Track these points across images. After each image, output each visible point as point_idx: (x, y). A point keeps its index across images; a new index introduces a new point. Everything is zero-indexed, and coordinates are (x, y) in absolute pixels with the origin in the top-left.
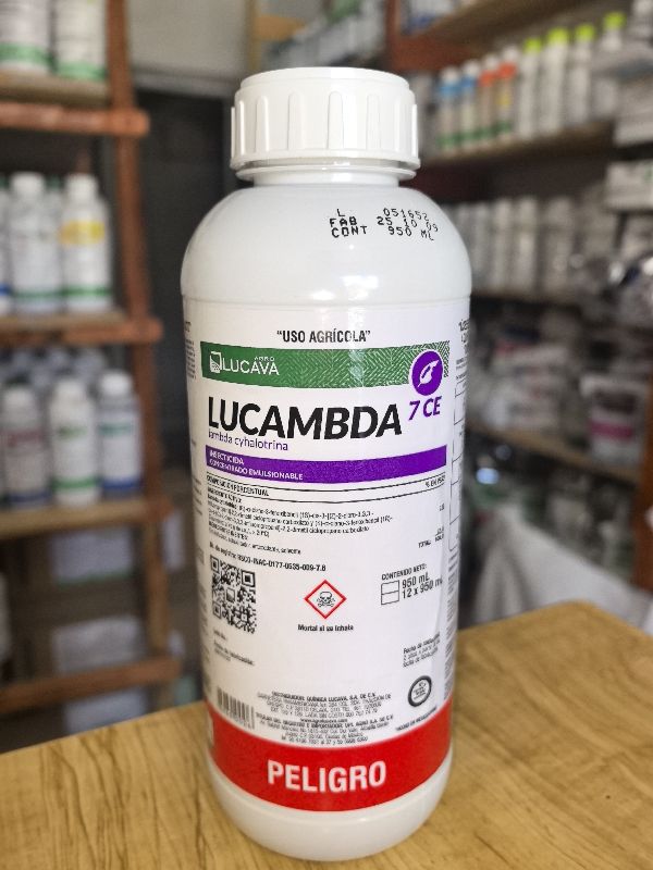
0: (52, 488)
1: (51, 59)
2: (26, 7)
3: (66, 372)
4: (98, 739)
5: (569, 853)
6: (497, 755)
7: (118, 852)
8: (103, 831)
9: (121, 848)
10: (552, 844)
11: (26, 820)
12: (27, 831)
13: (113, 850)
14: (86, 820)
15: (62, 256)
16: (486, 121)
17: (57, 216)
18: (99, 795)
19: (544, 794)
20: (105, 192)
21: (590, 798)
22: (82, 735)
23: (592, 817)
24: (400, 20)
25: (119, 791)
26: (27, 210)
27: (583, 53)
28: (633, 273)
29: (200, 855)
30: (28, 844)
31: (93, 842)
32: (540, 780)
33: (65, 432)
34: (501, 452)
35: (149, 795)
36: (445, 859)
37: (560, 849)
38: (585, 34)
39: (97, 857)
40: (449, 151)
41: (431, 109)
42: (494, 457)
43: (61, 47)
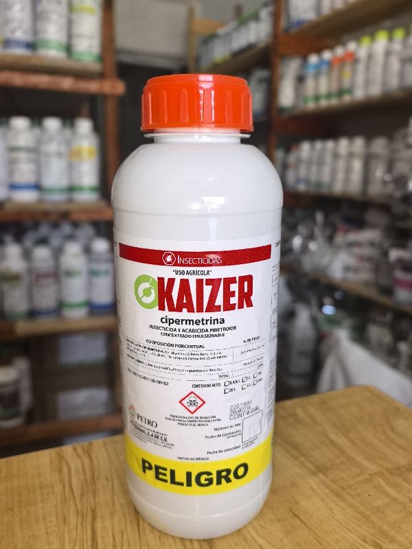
0: (60, 306)
1: (69, 49)
2: (54, 17)
3: (71, 237)
4: (83, 448)
5: (343, 523)
6: (308, 469)
7: (91, 507)
8: (83, 496)
9: (93, 506)
10: (333, 518)
11: (42, 488)
12: (42, 495)
13: (89, 506)
14: (75, 490)
15: (71, 167)
16: (334, 87)
17: (68, 143)
18: (82, 477)
19: (332, 491)
20: (98, 128)
21: (359, 495)
22: (74, 445)
23: (359, 506)
24: (283, 23)
25: (93, 475)
26: (51, 139)
27: (397, 46)
30: (42, 501)
31: (78, 501)
32: (331, 483)
33: (69, 274)
34: (338, 295)
35: (110, 478)
36: (272, 522)
37: (337, 521)
38: (399, 34)
39: (79, 510)
40: (311, 106)
41: (300, 79)
42: (334, 299)
43: (75, 41)
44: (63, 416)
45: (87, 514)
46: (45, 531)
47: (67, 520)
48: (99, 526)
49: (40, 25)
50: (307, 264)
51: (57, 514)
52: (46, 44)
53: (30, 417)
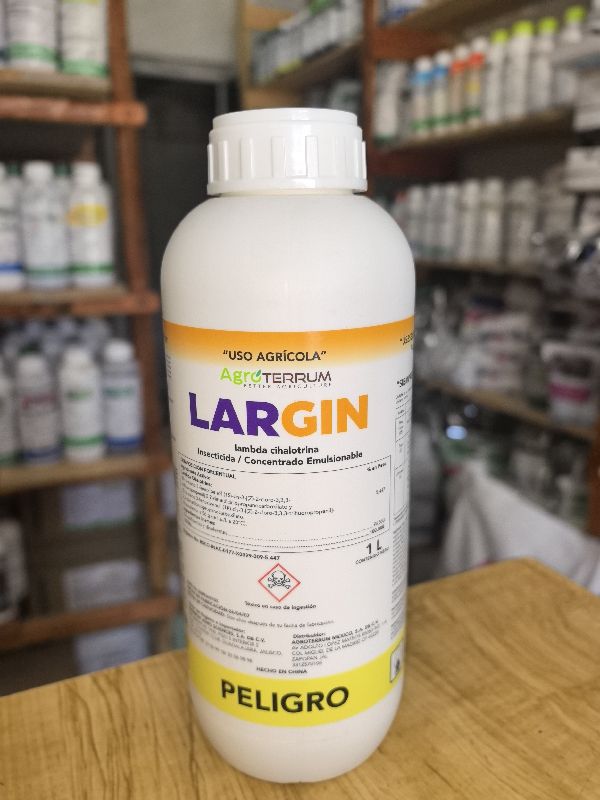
0: (62, 445)
1: (58, 57)
2: (35, 9)
3: (74, 341)
4: (107, 677)
5: (505, 779)
6: (448, 695)
7: (124, 774)
8: (111, 756)
9: (127, 771)
10: (490, 771)
11: (47, 747)
12: (49, 757)
13: (121, 773)
14: (97, 747)
15: (69, 236)
16: (456, 107)
17: (64, 200)
18: (108, 725)
19: (485, 728)
20: (108, 176)
21: (524, 732)
22: (93, 673)
23: (525, 748)
24: (378, 12)
25: (125, 722)
26: (37, 196)
27: (546, 44)
28: (587, 250)
29: (194, 778)
30: (49, 767)
31: (103, 765)
32: (483, 716)
33: (73, 395)
34: (469, 411)
35: (150, 725)
36: (399, 783)
37: (496, 776)
38: (548, 26)
39: (107, 779)
40: (422, 134)
41: (406, 95)
42: (463, 415)
43: (67, 46)
44: (73, 604)
45: (118, 785)
47: (89, 797)
49: (14, 22)
51: (72, 787)
52: (23, 51)
53: (25, 608)
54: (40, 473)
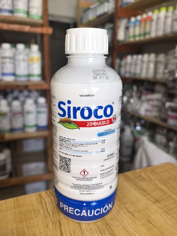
0: (24, 127)
1: (28, 13)
4: (50, 192)
5: (172, 226)
6: (152, 201)
8: (54, 215)
9: (59, 220)
10: (167, 223)
11: (34, 211)
12: (35, 214)
13: (57, 219)
14: (49, 212)
15: (29, 66)
16: (142, 32)
17: (28, 55)
18: (52, 206)
19: (164, 211)
20: (41, 50)
24: (120, 4)
26: (20, 54)
27: (170, 14)
30: (35, 217)
31: (52, 217)
32: (163, 208)
33: (28, 113)
34: (142, 122)
36: (140, 226)
37: (169, 225)
38: (171, 9)
39: (53, 221)
40: (132, 40)
41: (127, 28)
43: (31, 10)
45: (57, 223)
46: (39, 232)
47: (48, 227)
48: (63, 228)
49: (15, 2)
50: (130, 108)
52: (18, 11)
54: (17, 135)
